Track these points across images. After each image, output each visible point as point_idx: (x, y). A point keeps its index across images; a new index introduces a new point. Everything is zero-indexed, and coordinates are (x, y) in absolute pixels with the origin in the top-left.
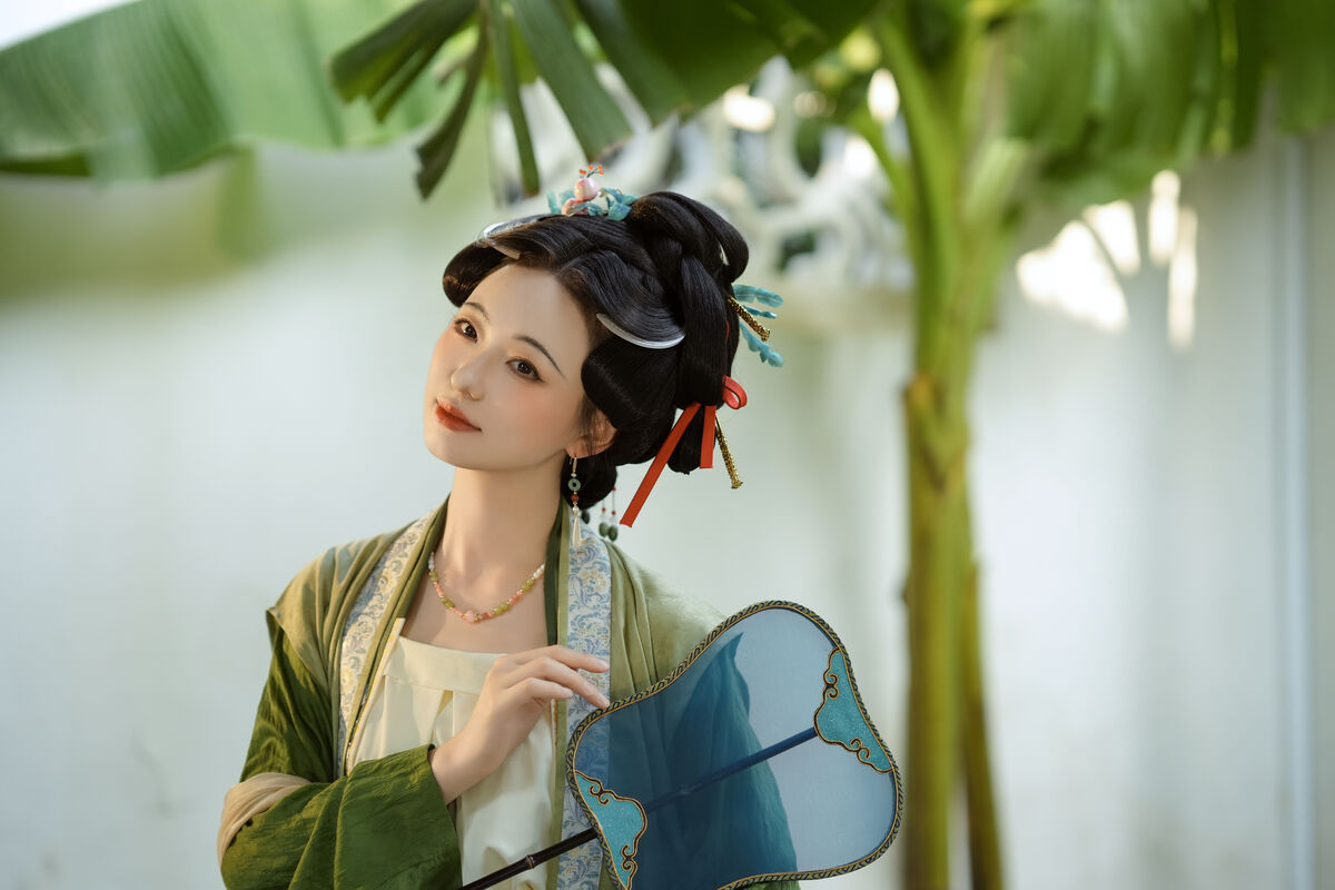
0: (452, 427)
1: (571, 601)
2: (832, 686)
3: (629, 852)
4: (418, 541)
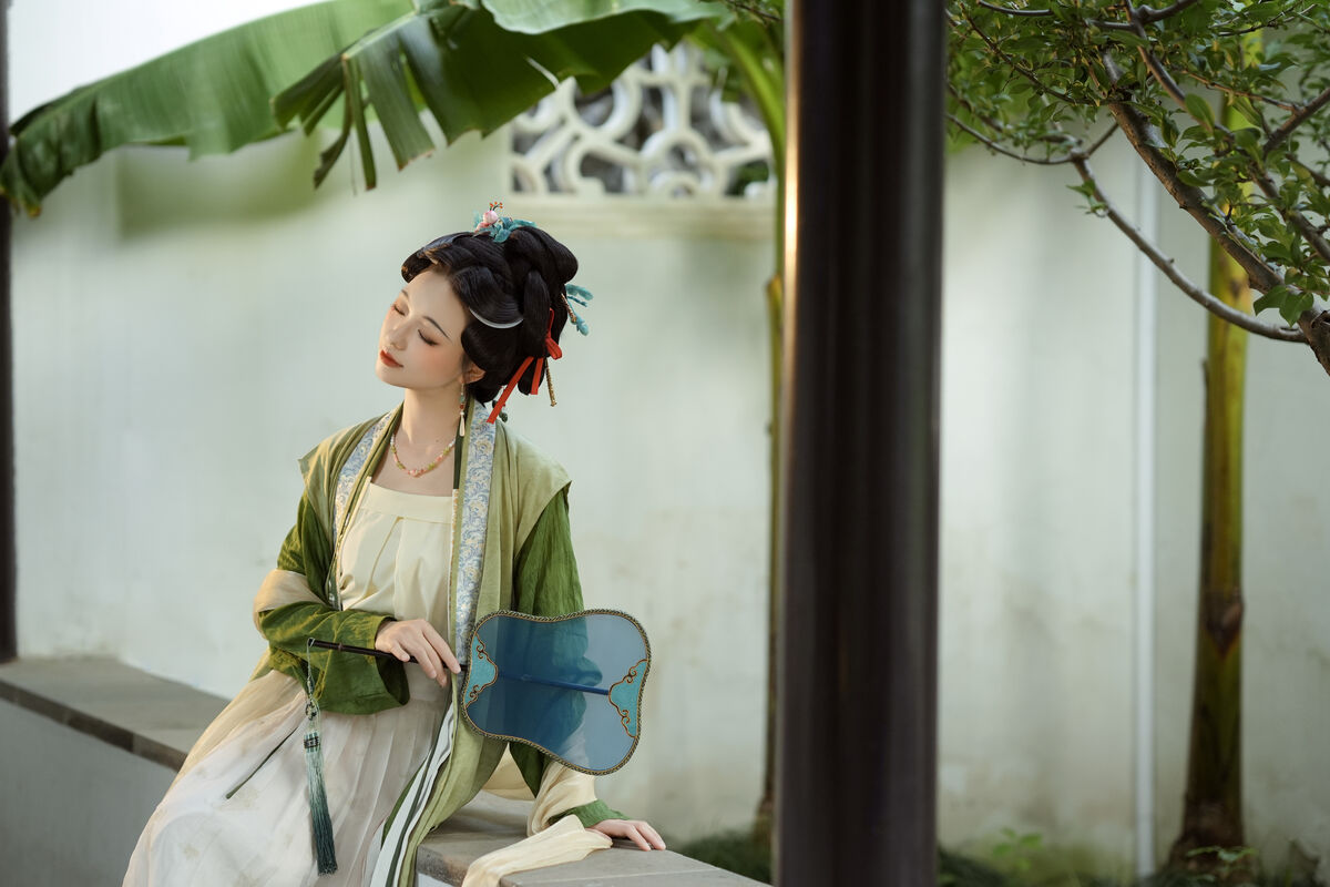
0: (386, 364)
1: (469, 459)
3: (477, 689)
4: (385, 428)
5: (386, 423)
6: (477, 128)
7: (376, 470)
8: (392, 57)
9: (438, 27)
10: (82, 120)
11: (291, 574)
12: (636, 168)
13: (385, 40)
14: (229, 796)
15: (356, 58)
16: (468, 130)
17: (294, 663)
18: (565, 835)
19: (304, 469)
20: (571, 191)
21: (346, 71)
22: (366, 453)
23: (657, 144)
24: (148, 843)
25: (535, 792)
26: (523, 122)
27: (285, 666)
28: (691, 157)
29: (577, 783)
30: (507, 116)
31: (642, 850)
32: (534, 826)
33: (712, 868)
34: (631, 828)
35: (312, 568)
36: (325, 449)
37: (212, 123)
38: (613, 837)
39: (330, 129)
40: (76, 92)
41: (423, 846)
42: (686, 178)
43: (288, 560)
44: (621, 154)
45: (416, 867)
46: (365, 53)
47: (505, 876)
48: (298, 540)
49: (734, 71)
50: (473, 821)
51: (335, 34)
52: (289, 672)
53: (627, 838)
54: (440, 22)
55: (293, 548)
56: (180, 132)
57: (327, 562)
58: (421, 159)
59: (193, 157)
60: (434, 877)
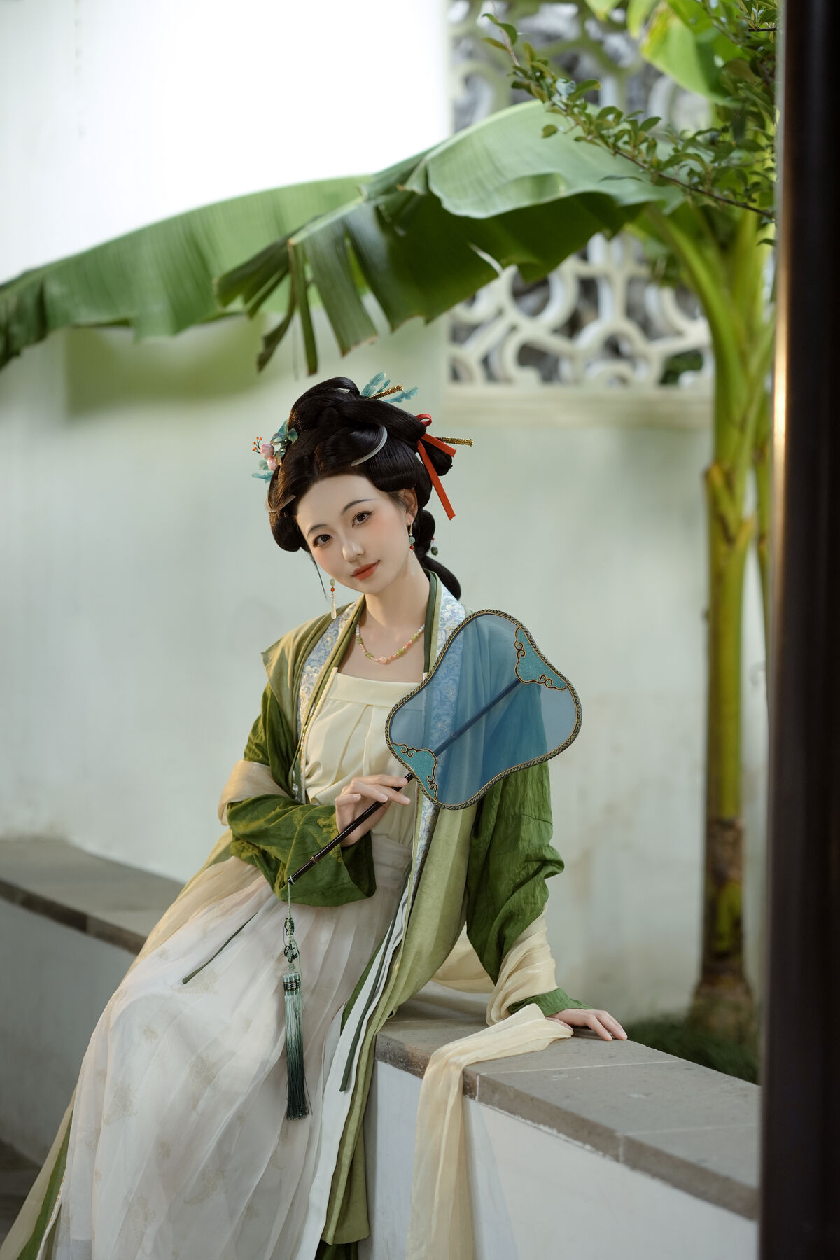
2: (521, 650)
4: (350, 619)
5: (351, 613)
6: (421, 314)
7: (342, 660)
8: (338, 242)
9: (385, 214)
10: (30, 301)
11: (256, 766)
12: (572, 358)
13: (330, 227)
14: (185, 981)
15: (302, 244)
16: (411, 316)
17: (256, 852)
18: (527, 1023)
19: (266, 661)
20: (508, 381)
21: (292, 257)
22: (332, 644)
23: (592, 335)
24: (108, 1023)
25: (495, 979)
26: (461, 311)
27: (246, 854)
28: (625, 347)
29: (538, 971)
30: (447, 305)
31: (603, 1039)
32: (493, 1014)
33: (676, 1060)
34: (591, 1017)
35: (277, 761)
36: (288, 641)
37: (157, 307)
38: (574, 1027)
39: (274, 311)
40: (26, 275)
41: (381, 1033)
42: (621, 368)
43: (254, 752)
44: (557, 344)
45: (375, 1054)
46: (311, 239)
47: (467, 1066)
48: (263, 734)
49: (674, 260)
50: (430, 1008)
51: (279, 220)
52: (250, 860)
53: (587, 1027)
54: (387, 208)
55: (258, 741)
56: (124, 313)
57: (291, 755)
58: (365, 345)
59: (138, 338)
60: (394, 1065)
